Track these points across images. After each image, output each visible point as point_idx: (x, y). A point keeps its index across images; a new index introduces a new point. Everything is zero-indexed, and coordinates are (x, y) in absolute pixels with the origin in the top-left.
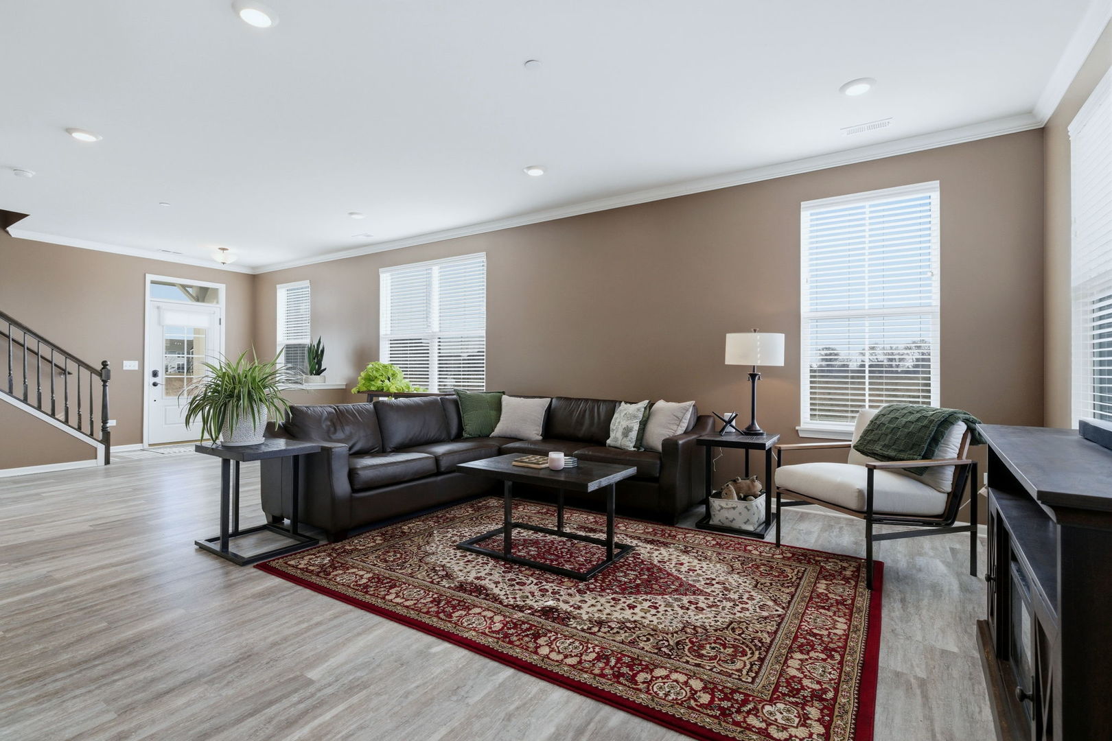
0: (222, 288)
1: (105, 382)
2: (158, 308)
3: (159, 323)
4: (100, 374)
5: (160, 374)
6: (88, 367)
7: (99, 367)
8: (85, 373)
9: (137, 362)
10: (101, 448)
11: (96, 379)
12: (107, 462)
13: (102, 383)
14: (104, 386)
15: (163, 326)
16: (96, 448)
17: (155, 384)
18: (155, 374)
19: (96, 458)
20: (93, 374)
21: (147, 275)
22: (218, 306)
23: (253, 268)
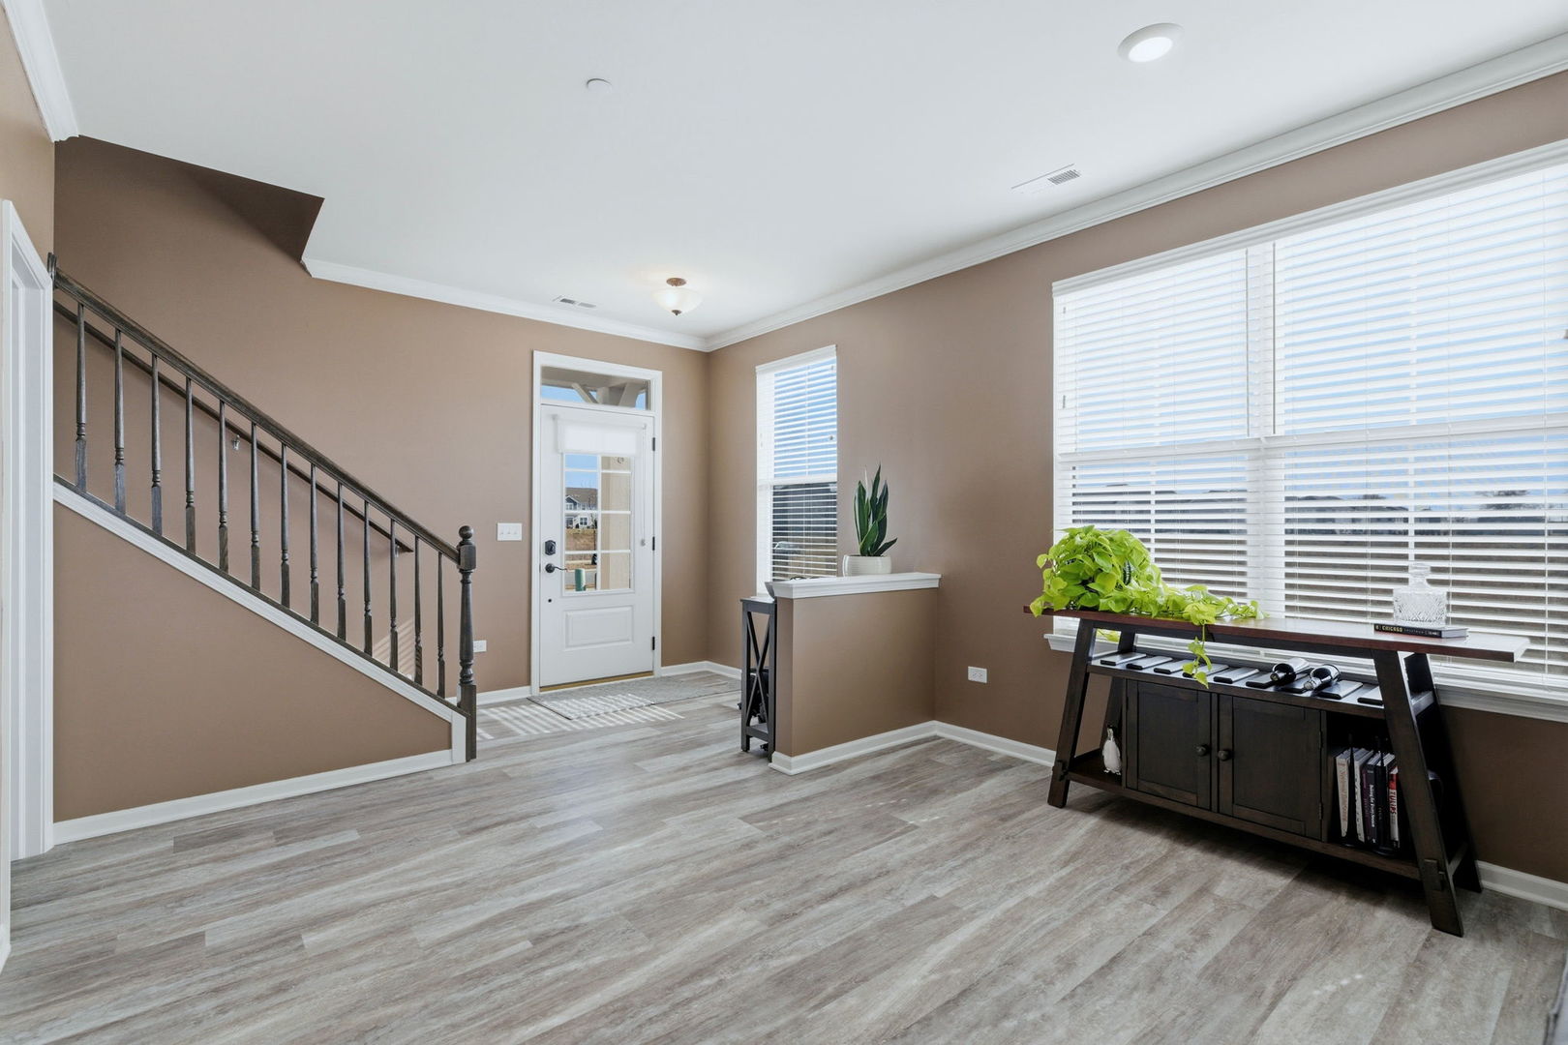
0: (655, 377)
1: (465, 573)
2: (554, 417)
3: (556, 449)
4: (457, 559)
5: (558, 548)
6: (433, 540)
7: (453, 540)
8: (427, 552)
9: (520, 525)
10: (459, 723)
11: (450, 567)
12: (471, 753)
13: (460, 576)
14: (465, 582)
15: (562, 454)
16: (450, 724)
17: (550, 569)
18: (550, 548)
19: (450, 747)
20: (444, 557)
21: (535, 353)
22: (647, 413)
23: (708, 338)
